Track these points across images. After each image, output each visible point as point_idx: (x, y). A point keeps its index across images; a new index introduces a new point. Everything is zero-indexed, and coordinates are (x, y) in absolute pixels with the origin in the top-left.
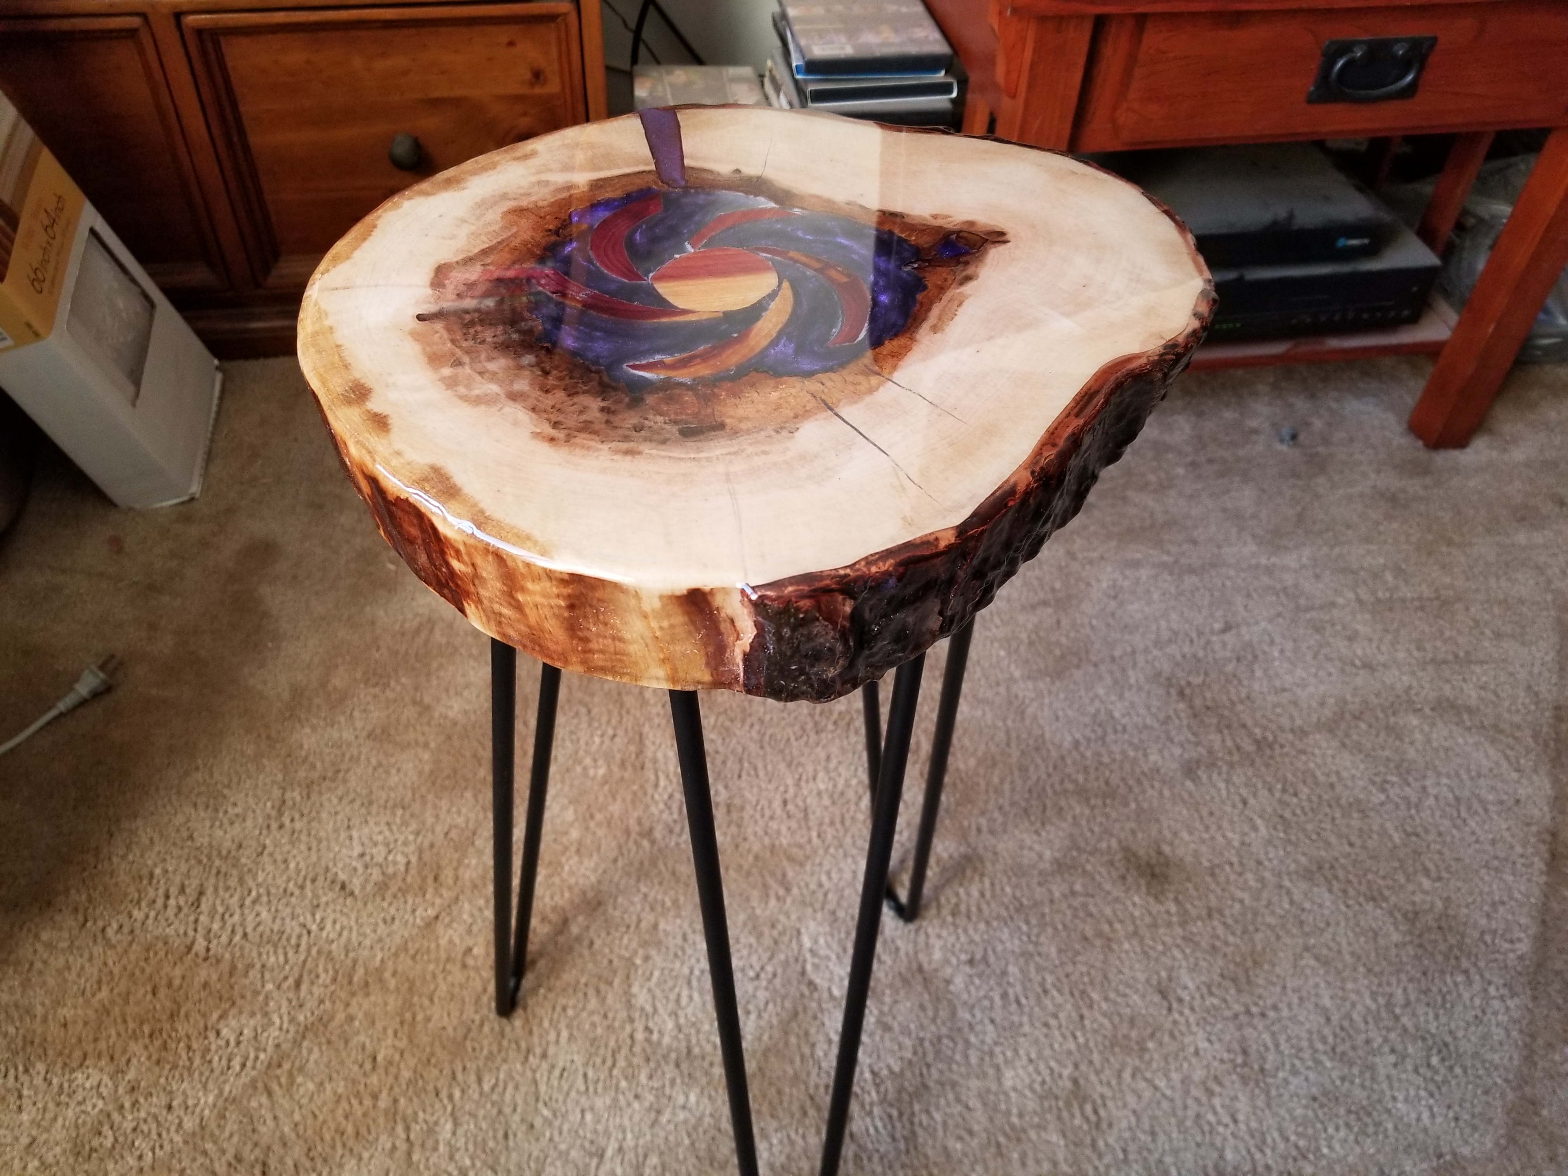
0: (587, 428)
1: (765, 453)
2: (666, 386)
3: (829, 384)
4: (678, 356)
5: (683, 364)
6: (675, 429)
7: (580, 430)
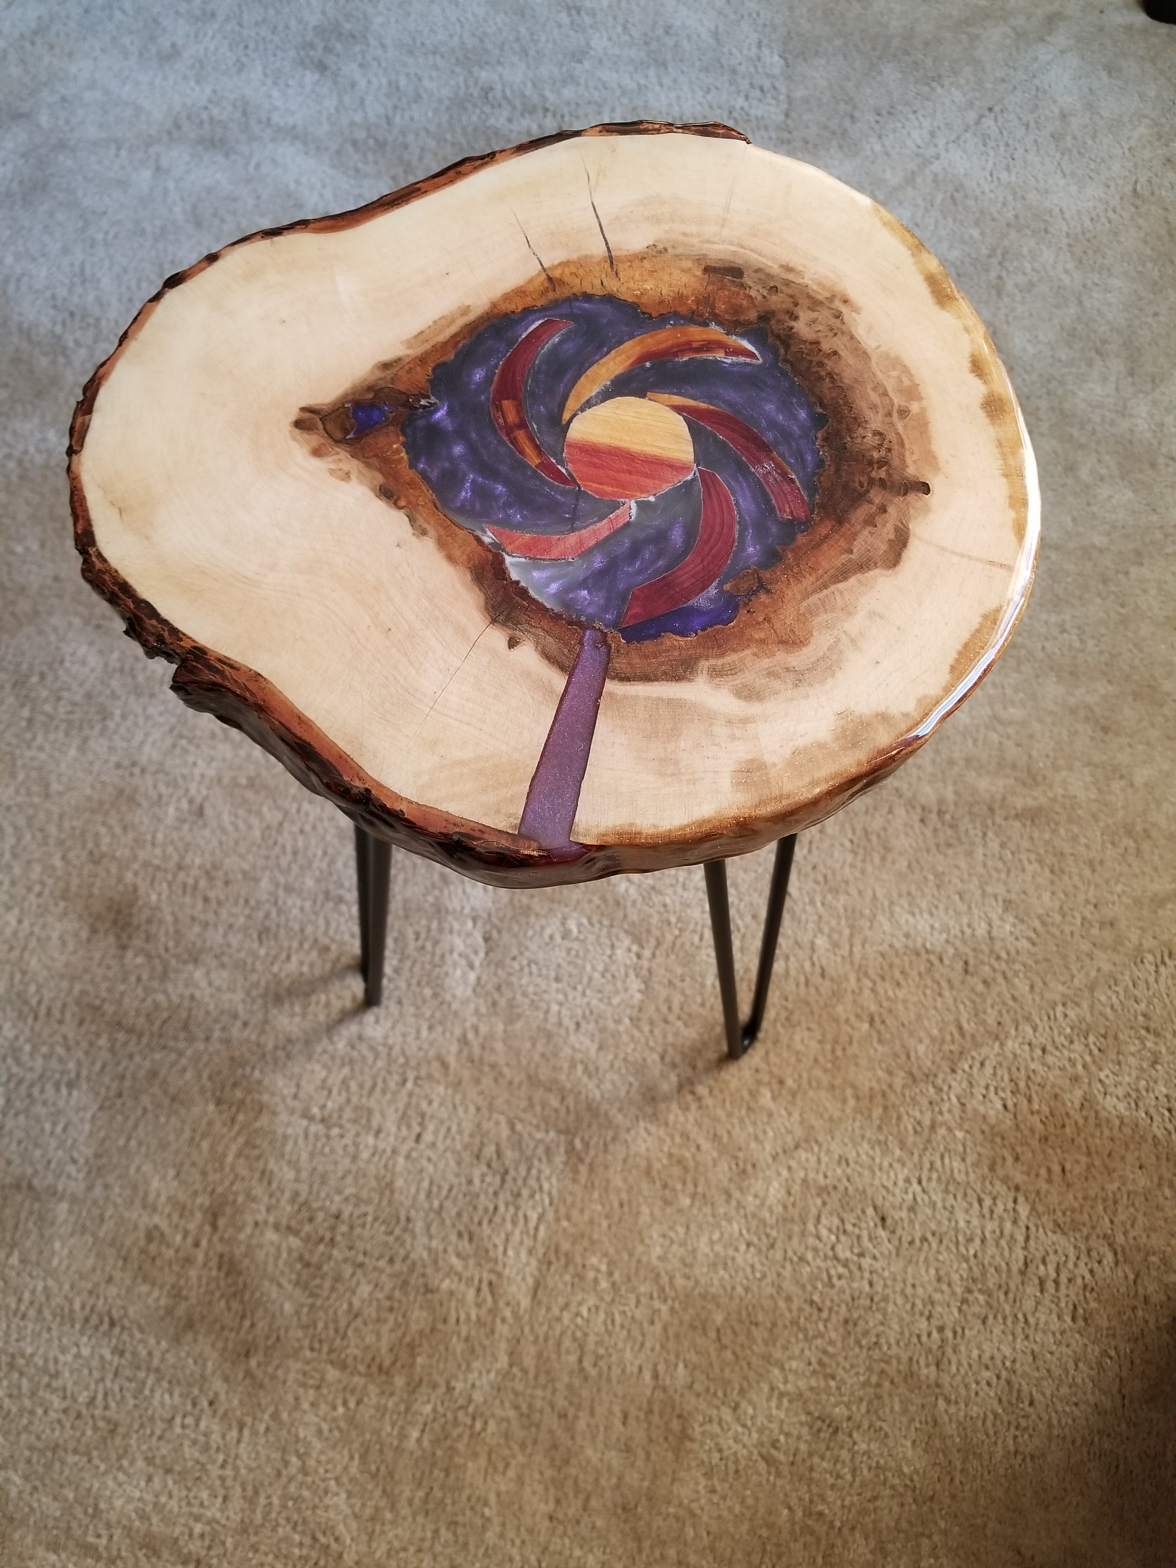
0: (815, 304)
1: (685, 234)
2: (734, 326)
3: (597, 282)
4: (710, 356)
5: (710, 346)
6: (746, 280)
7: (821, 303)
